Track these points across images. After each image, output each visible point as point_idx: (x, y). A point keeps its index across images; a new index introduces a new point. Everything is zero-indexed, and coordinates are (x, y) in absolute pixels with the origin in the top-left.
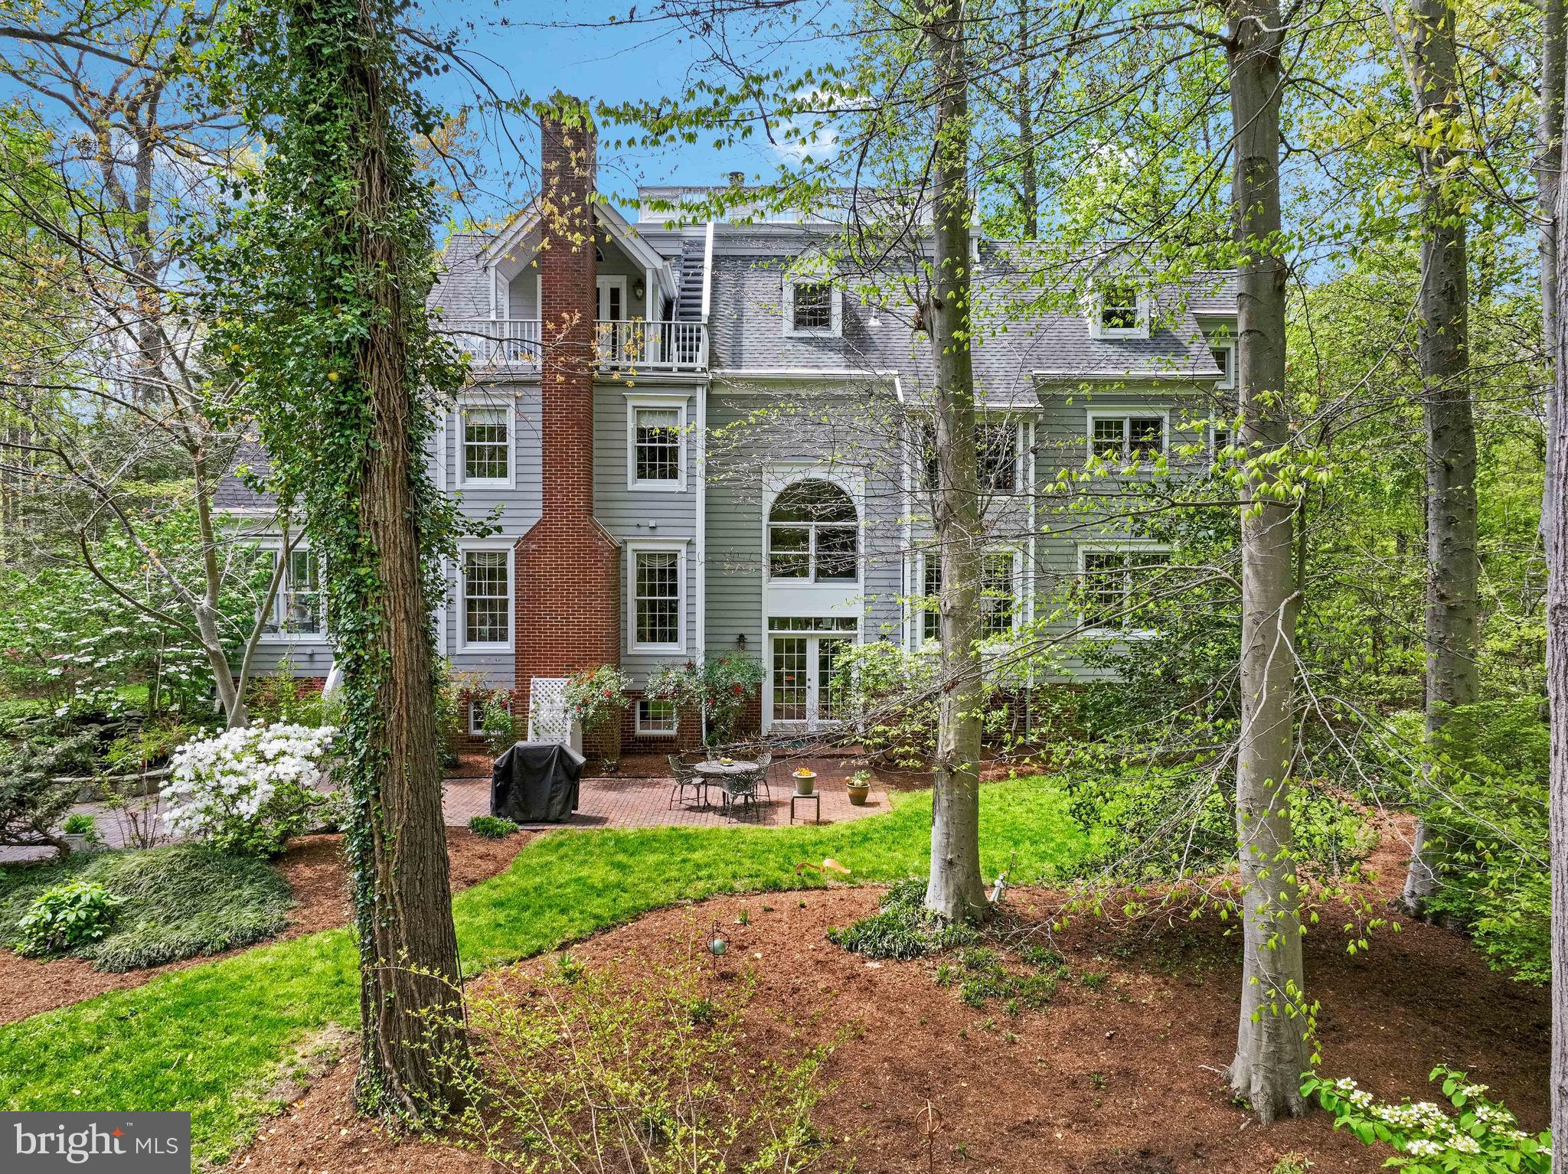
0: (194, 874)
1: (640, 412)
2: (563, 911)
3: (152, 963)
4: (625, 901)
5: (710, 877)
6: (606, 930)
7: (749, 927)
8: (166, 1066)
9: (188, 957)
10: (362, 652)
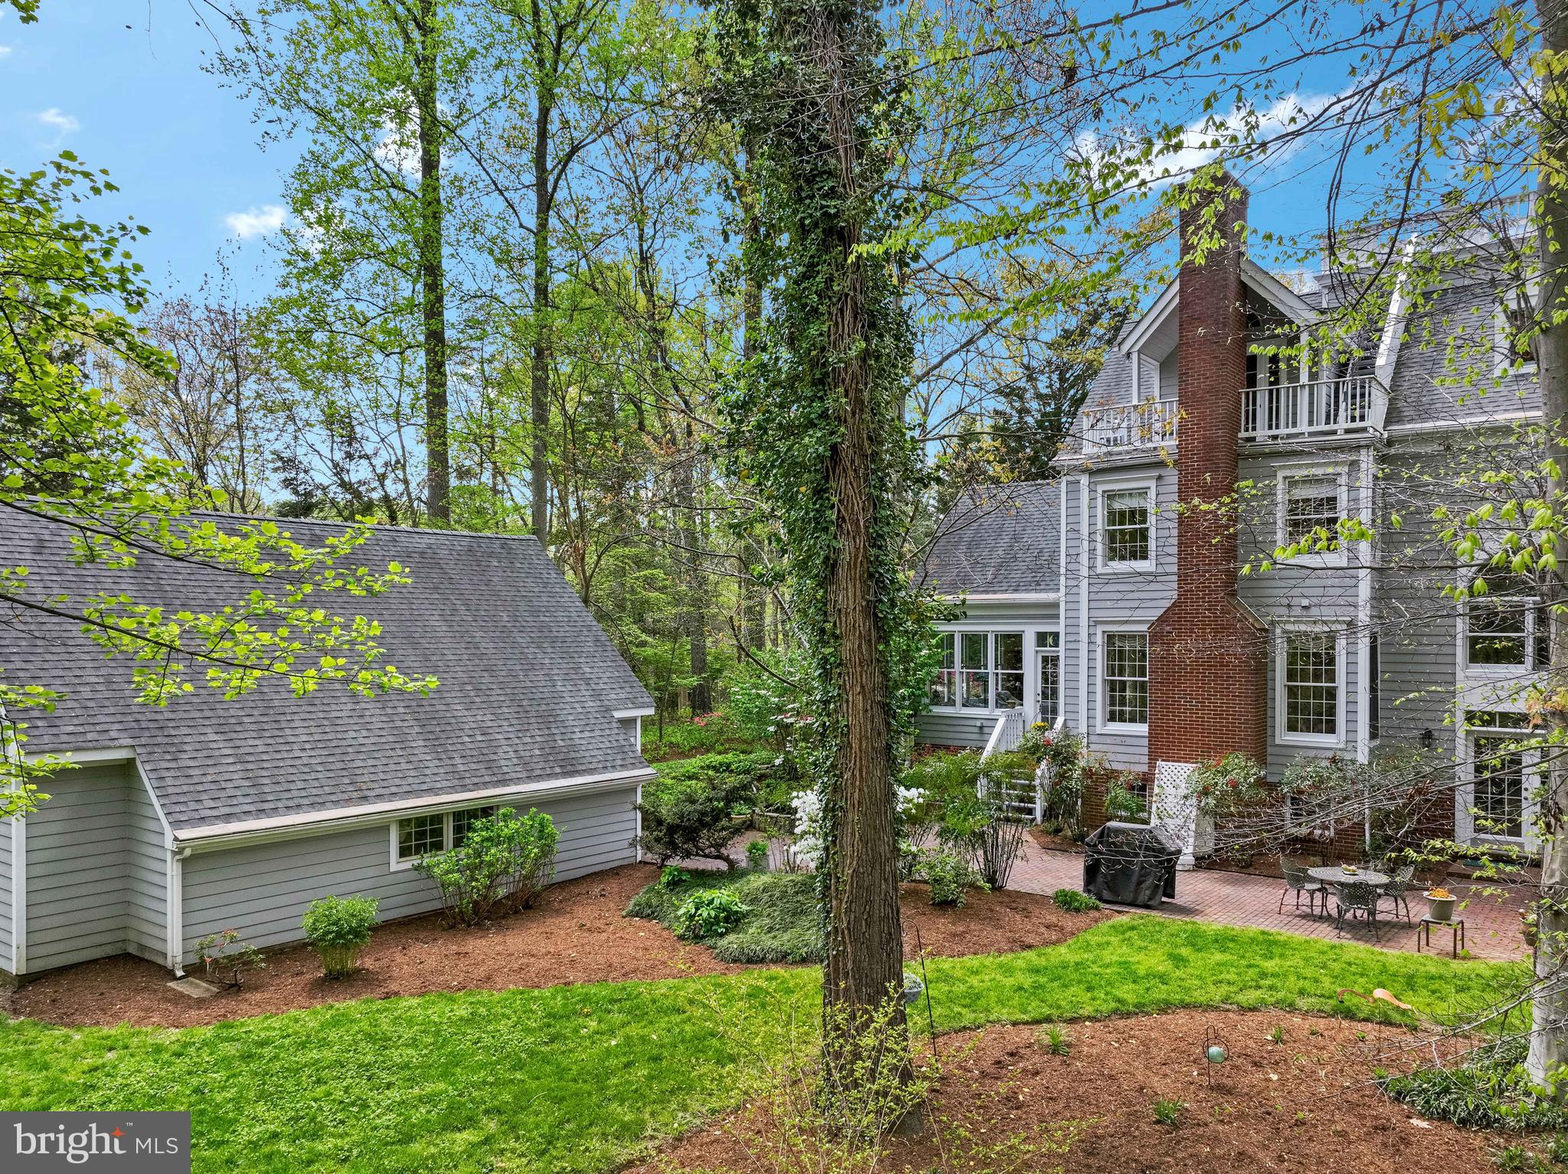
0: (800, 898)
1: (1292, 483)
2: (1089, 989)
3: (750, 961)
4: (1160, 993)
5: (1271, 988)
6: (1128, 1015)
7: (1280, 1047)
8: (713, 1035)
9: (774, 961)
10: (826, 719)
